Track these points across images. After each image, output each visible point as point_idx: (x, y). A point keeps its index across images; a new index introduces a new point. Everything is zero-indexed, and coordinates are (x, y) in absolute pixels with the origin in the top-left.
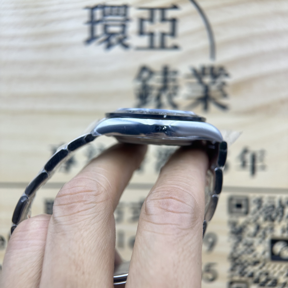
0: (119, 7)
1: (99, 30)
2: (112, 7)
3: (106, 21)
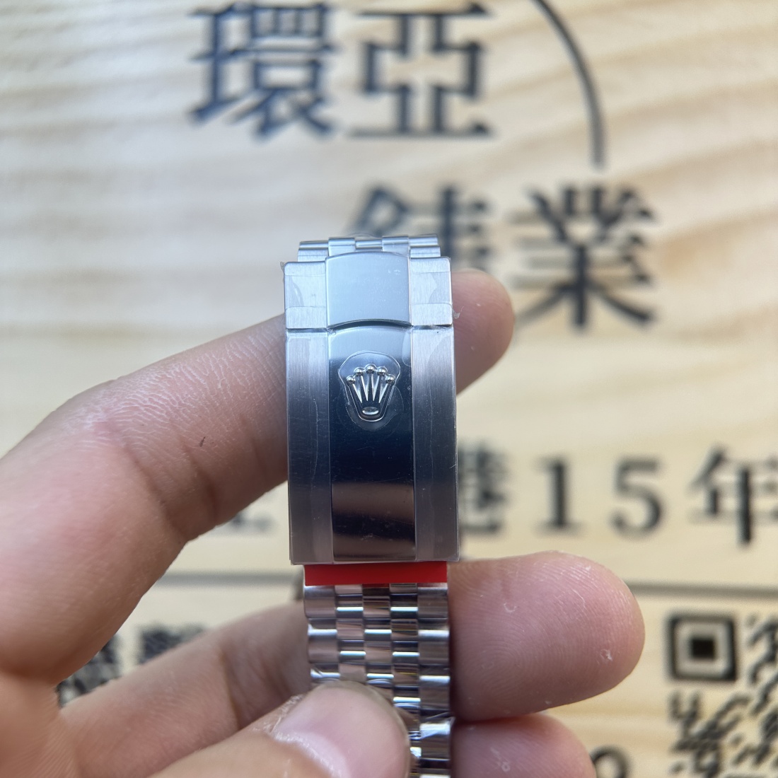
0: (300, 9)
1: (236, 77)
2: (279, 9)
3: (258, 51)
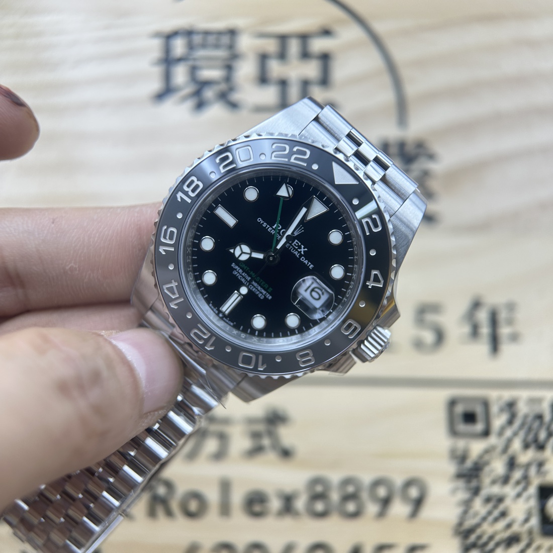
1: (180, 75)
2: (207, 33)
3: (195, 59)
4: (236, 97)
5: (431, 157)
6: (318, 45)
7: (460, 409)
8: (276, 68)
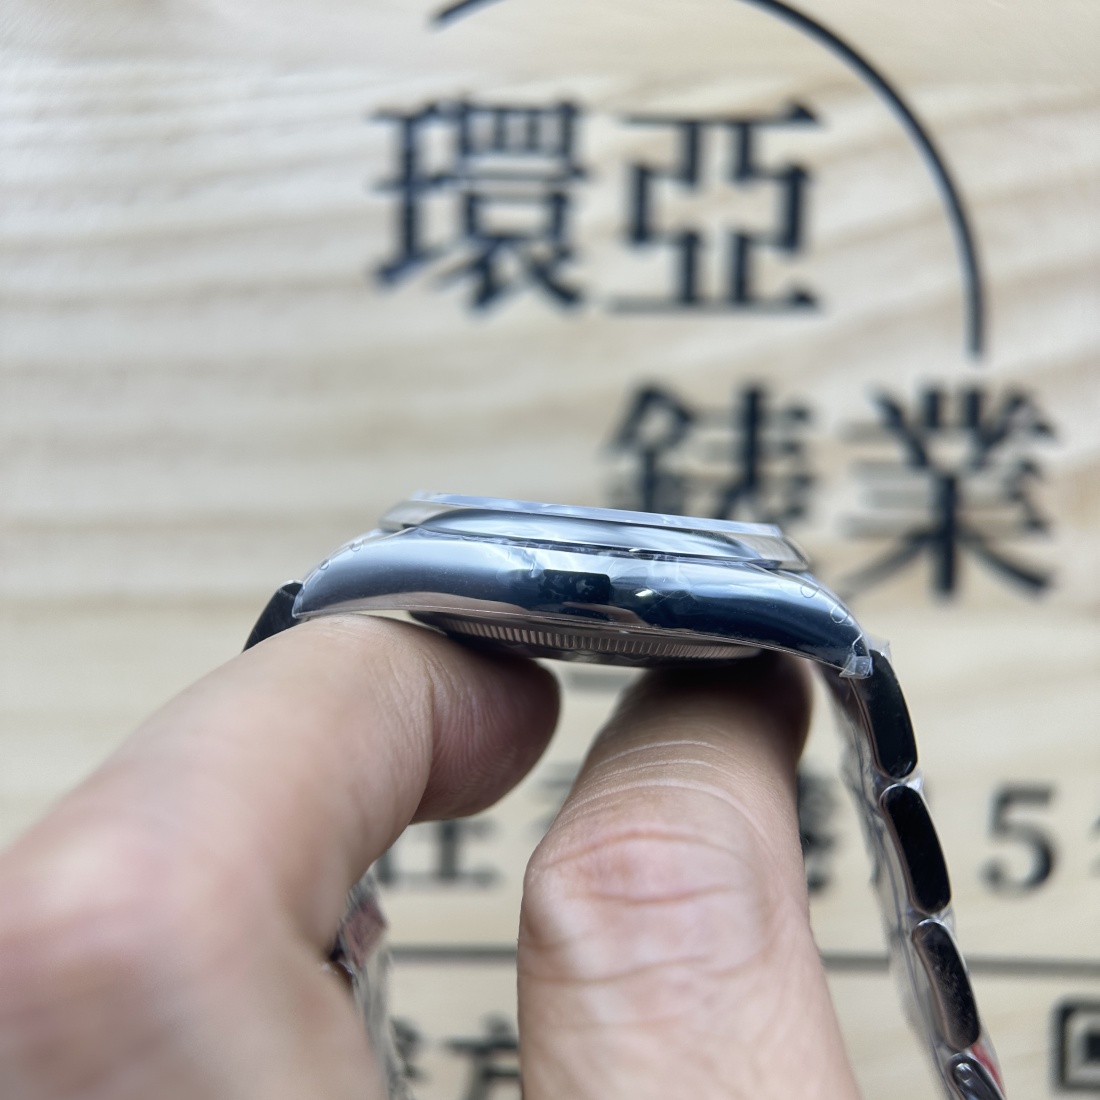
3: (471, 178)
4: (572, 274)
5: (1043, 429)
6: (777, 146)
7: (1080, 1026)
8: (671, 203)
